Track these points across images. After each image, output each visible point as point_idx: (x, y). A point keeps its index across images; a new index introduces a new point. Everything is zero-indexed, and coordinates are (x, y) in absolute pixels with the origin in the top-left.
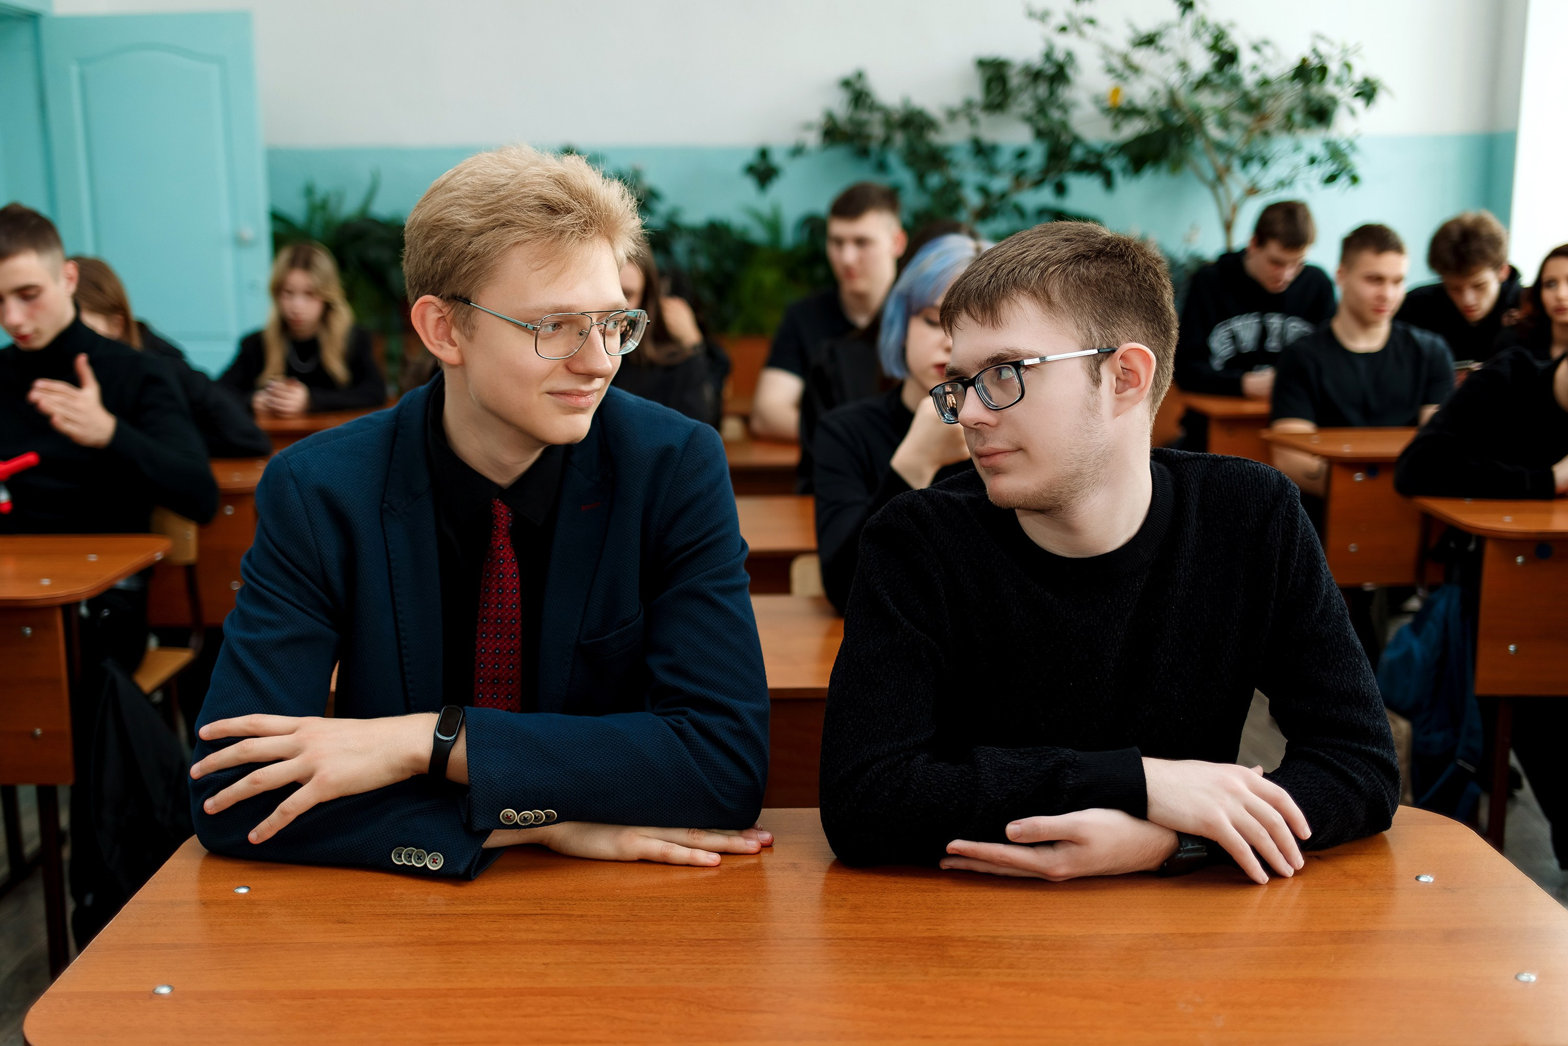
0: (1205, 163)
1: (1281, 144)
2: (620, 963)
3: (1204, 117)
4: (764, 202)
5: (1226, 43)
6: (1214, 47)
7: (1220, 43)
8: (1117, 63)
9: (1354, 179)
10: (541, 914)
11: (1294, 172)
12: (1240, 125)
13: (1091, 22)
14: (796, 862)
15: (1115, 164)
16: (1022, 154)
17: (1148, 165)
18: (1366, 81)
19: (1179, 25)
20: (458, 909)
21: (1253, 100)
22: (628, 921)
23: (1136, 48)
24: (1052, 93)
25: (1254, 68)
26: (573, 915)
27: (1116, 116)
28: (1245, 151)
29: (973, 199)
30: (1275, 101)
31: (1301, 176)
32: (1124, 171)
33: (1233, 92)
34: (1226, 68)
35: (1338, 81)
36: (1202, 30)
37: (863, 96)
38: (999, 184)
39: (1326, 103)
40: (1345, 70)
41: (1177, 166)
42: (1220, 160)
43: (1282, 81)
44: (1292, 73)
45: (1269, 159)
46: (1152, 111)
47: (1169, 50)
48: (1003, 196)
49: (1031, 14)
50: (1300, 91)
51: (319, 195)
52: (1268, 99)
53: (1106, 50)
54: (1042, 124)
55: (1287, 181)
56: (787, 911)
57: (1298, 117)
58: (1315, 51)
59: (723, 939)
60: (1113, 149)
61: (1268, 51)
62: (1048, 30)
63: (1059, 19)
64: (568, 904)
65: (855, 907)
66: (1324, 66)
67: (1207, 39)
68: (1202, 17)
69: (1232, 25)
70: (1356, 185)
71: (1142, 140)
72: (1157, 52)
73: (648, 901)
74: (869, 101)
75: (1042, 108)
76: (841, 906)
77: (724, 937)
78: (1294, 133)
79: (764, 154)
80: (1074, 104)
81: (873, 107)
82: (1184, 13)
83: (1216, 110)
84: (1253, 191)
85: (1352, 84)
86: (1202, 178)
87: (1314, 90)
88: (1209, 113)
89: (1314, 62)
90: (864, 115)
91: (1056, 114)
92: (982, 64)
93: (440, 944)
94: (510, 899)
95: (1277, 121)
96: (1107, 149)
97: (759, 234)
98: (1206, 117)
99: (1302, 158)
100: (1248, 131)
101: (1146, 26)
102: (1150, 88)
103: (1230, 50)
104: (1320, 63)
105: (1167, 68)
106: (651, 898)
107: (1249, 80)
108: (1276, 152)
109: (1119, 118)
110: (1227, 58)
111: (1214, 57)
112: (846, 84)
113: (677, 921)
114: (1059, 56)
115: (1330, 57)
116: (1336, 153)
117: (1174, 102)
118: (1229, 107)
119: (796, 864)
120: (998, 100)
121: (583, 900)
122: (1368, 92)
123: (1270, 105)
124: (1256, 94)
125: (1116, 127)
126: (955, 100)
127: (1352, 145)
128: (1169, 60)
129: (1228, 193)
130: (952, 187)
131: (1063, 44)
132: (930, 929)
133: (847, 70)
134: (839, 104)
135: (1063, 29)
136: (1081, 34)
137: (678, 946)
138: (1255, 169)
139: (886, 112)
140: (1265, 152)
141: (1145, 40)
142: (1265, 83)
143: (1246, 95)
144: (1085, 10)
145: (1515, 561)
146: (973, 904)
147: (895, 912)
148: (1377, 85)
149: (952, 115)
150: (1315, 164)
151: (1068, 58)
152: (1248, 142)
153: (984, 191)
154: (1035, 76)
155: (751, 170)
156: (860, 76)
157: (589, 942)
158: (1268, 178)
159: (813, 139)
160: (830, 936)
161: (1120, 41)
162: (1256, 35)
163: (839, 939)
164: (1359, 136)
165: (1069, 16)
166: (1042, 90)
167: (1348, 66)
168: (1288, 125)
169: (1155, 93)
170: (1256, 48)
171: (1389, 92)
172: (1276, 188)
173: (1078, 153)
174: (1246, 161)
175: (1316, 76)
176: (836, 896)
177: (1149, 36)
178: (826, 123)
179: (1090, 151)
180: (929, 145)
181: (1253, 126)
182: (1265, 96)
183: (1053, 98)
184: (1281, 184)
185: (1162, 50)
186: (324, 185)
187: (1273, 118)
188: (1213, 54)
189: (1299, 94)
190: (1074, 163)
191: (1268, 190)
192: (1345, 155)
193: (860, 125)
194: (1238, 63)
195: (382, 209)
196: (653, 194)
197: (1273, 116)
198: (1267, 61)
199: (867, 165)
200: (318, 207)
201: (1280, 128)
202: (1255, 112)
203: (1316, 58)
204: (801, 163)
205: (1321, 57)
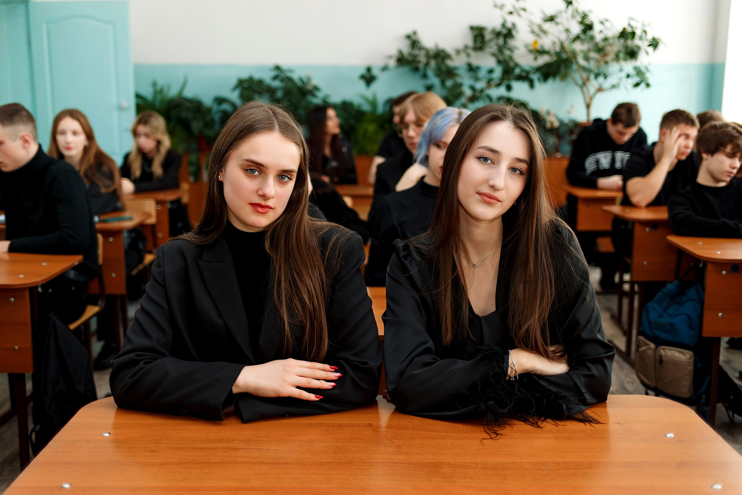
0: (578, 76)
1: (613, 68)
2: (285, 474)
3: (576, 55)
4: (369, 93)
5: (588, 20)
6: (582, 23)
7: (585, 20)
8: (536, 29)
9: (648, 85)
10: (248, 449)
11: (619, 81)
12: (593, 59)
13: (524, 10)
14: (370, 423)
15: (535, 77)
16: (491, 71)
17: (550, 78)
18: (654, 39)
19: (566, 12)
20: (209, 445)
21: (600, 47)
22: (289, 452)
23: (545, 23)
24: (505, 43)
25: (601, 32)
26: (263, 449)
27: (535, 54)
28: (596, 71)
29: (468, 92)
30: (611, 47)
31: (623, 83)
32: (539, 79)
33: (591, 43)
34: (588, 32)
35: (641, 38)
36: (577, 14)
37: (416, 43)
38: (480, 85)
39: (635, 49)
40: (644, 34)
41: (564, 77)
42: (585, 75)
43: (614, 38)
44: (619, 35)
45: (608, 75)
46: (552, 52)
47: (560, 23)
48: (482, 91)
49: (496, 6)
50: (622, 43)
51: (159, 87)
52: (607, 47)
53: (531, 23)
54: (501, 58)
55: (616, 85)
56: (365, 448)
57: (621, 55)
58: (629, 25)
59: (334, 462)
60: (534, 69)
61: (607, 24)
62: (504, 13)
63: (509, 8)
64: (261, 443)
65: (398, 447)
66: (634, 31)
67: (579, 19)
68: (576, 8)
69: (590, 11)
70: (649, 88)
71: (547, 65)
72: (555, 24)
73: (300, 442)
74: (419, 45)
75: (500, 49)
76: (391, 446)
78: (620, 63)
79: (369, 70)
80: (516, 48)
81: (421, 48)
82: (568, 6)
83: (582, 51)
84: (600, 90)
85: (647, 40)
86: (576, 84)
87: (629, 43)
88: (579, 53)
89: (629, 30)
90: (416, 52)
91: (507, 53)
92: (472, 28)
93: (199, 463)
94: (234, 440)
95: (611, 57)
96: (531, 70)
97: (366, 107)
98: (578, 55)
99: (623, 75)
100: (598, 61)
101: (550, 12)
102: (552, 41)
103: (589, 23)
104: (631, 30)
105: (560, 32)
106: (301, 441)
107: (599, 37)
108: (610, 72)
109: (537, 54)
110: (589, 27)
111: (582, 27)
112: (408, 37)
113: (313, 452)
114: (509, 25)
115: (637, 28)
116: (639, 72)
117: (563, 48)
118: (589, 50)
119: (371, 424)
120: (480, 46)
121: (268, 441)
122: (654, 44)
123: (608, 49)
124: (601, 44)
125: (536, 59)
126: (460, 45)
127: (647, 68)
128: (561, 28)
129: (588, 90)
130: (458, 86)
131: (510, 20)
132: (433, 458)
133: (408, 30)
134: (405, 47)
135: (511, 13)
136: (519, 15)
137: (313, 465)
138: (601, 79)
139: (427, 51)
140: (606, 72)
141: (549, 18)
142: (606, 39)
143: (597, 44)
144: (521, 4)
145: (722, 273)
146: (454, 446)
147: (417, 449)
148: (659, 41)
149: (458, 52)
150: (630, 78)
151: (512, 27)
152: (598, 67)
153: (472, 88)
154: (498, 34)
155: (363, 77)
156: (415, 33)
157: (271, 463)
158: (607, 84)
159: (392, 63)
160: (385, 461)
161: (538, 19)
162: (602, 17)
163: (389, 463)
164: (650, 64)
165: (514, 7)
166: (501, 41)
167: (645, 32)
168: (617, 58)
169: (554, 43)
170: (602, 23)
171: (665, 44)
172: (611, 88)
173: (517, 71)
174: (597, 76)
175: (630, 36)
176: (389, 440)
177: (551, 16)
178: (399, 55)
179: (523, 70)
180: (447, 66)
181: (600, 59)
182: (606, 45)
183: (506, 45)
184: (613, 87)
185: (557, 24)
186: (161, 82)
187: (610, 55)
188: (581, 25)
189: (622, 44)
190: (515, 76)
191: (607, 89)
192: (644, 74)
193: (415, 56)
194: (593, 30)
195: (189, 93)
196: (316, 88)
197: (610, 54)
198: (607, 29)
199: (418, 75)
200: (158, 92)
201: (613, 60)
202: (601, 52)
203: (630, 28)
204: (386, 74)
205: (632, 27)
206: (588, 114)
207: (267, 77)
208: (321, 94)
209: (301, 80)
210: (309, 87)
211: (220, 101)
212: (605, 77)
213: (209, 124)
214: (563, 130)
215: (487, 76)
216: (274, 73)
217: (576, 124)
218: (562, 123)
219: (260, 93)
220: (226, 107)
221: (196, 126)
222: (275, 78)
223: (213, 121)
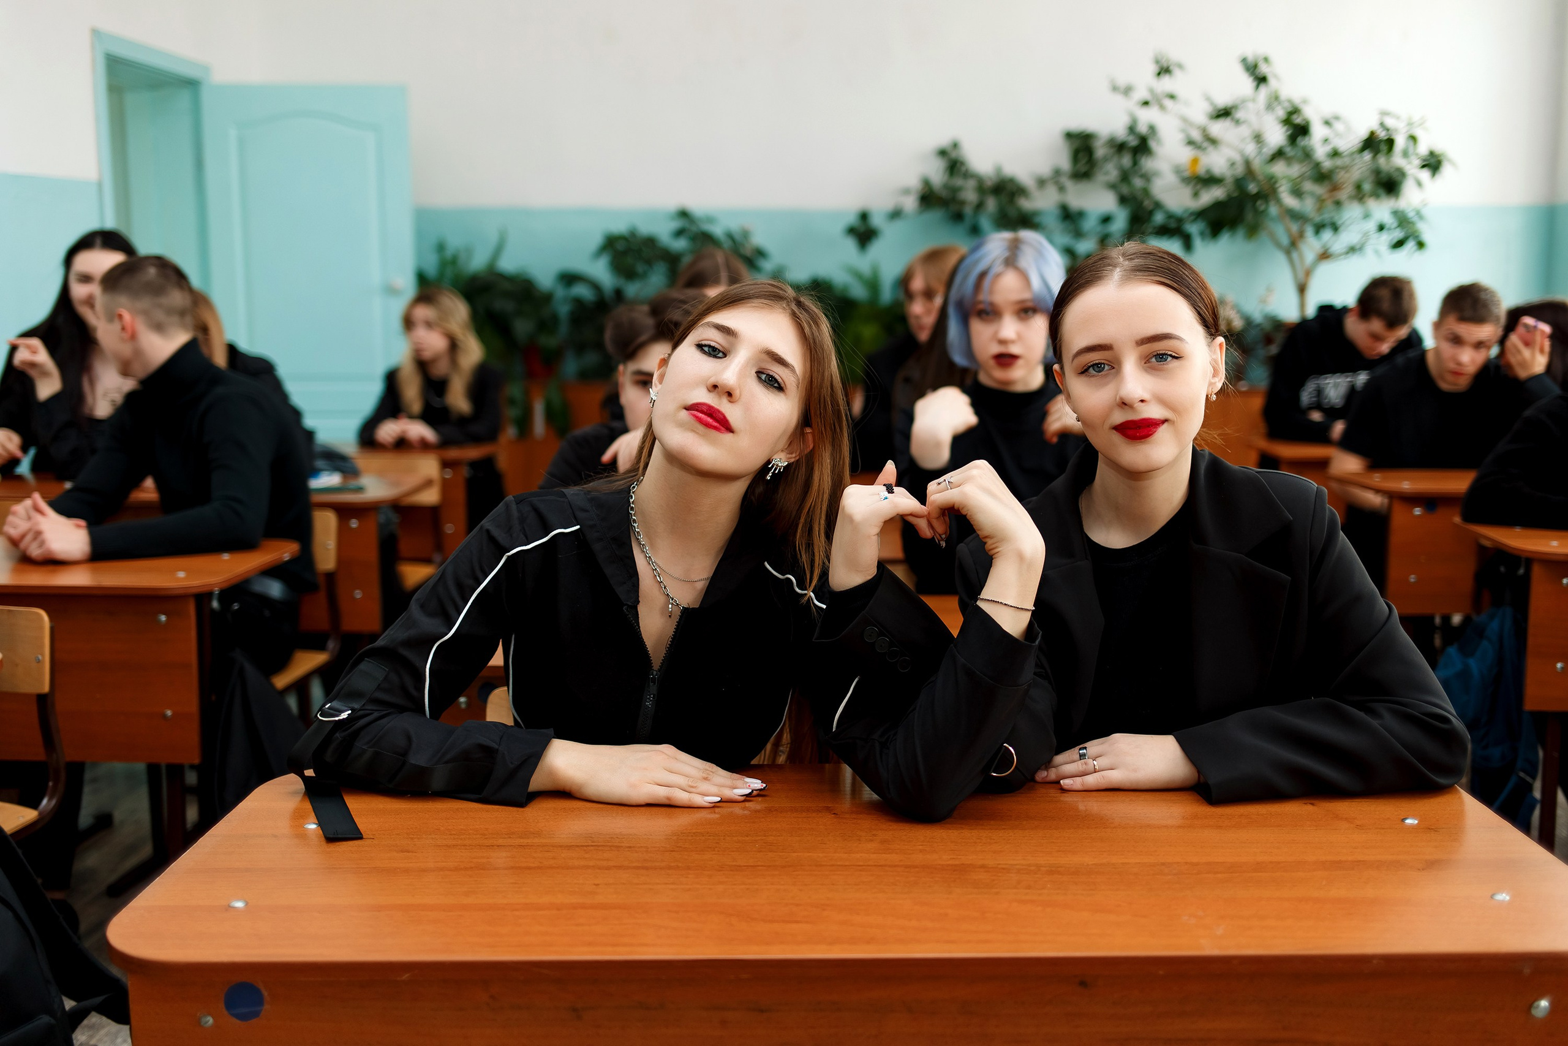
0: (1279, 229)
1: (1352, 212)
3: (1277, 185)
4: (863, 262)
5: (1300, 117)
6: (1287, 121)
7: (1294, 117)
8: (1197, 135)
9: (1421, 245)
11: (1364, 238)
12: (1312, 194)
13: (1172, 97)
15: (1194, 229)
16: (1106, 220)
17: (1225, 230)
18: (1432, 154)
19: (1254, 100)
21: (1324, 171)
23: (1214, 121)
24: (1135, 163)
25: (1326, 140)
27: (1196, 184)
28: (1318, 219)
30: (1346, 170)
31: (1371, 241)
32: (1202, 234)
33: (1306, 163)
34: (1299, 139)
35: (1405, 154)
36: (1275, 105)
37: (958, 165)
38: (1085, 247)
39: (1394, 174)
40: (1411, 143)
41: (1253, 231)
42: (1294, 227)
43: (1352, 154)
44: (1360, 145)
45: (1340, 226)
46: (1229, 180)
47: (1244, 122)
49: (1115, 89)
50: (1370, 161)
51: (449, 253)
52: (1340, 170)
53: (1186, 124)
54: (1125, 190)
55: (1358, 247)
57: (1367, 187)
58: (1382, 124)
59: (761, 866)
60: (1192, 214)
61: (1339, 126)
62: (1131, 104)
63: (1141, 94)
66: (1391, 138)
67: (1281, 113)
68: (1276, 92)
69: (1305, 101)
70: (1422, 250)
71: (1218, 205)
72: (1233, 124)
74: (963, 169)
75: (1125, 177)
77: (763, 864)
78: (1364, 202)
79: (864, 216)
80: (1156, 174)
81: (968, 175)
82: (1257, 87)
83: (1289, 179)
84: (1325, 255)
85: (1417, 154)
86: (1278, 245)
87: (1382, 160)
88: (1284, 182)
89: (1382, 135)
90: (958, 182)
91: (1138, 183)
92: (1070, 136)
95: (1348, 191)
96: (1185, 215)
97: (858, 292)
98: (1280, 186)
99: (1371, 225)
100: (1320, 200)
101: (1222, 101)
102: (1229, 160)
103: (1303, 123)
104: (1387, 135)
105: (1243, 140)
107: (1320, 152)
108: (1347, 219)
109: (1199, 187)
110: (1298, 130)
111: (1287, 131)
112: (943, 153)
114: (1142, 129)
115: (1396, 130)
116: (1402, 220)
117: (1249, 172)
118: (1302, 177)
120: (1083, 169)
122: (1433, 163)
123: (1341, 176)
124: (1327, 164)
125: (1196, 195)
126: (1044, 169)
127: (1418, 214)
128: (1245, 131)
129: (1301, 257)
131: (1146, 117)
133: (943, 140)
134: (935, 172)
135: (1146, 103)
136: (1162, 107)
138: (1327, 235)
139: (979, 180)
140: (1336, 218)
141: (1222, 112)
142: (1335, 154)
143: (1317, 165)
144: (1166, 84)
145: (1561, 582)
148: (1442, 157)
149: (1041, 183)
150: (1384, 231)
151: (1150, 131)
152: (1321, 210)
154: (1120, 147)
155: (852, 231)
156: (955, 145)
158: (1339, 243)
159: (910, 203)
161: (1199, 113)
162: (1328, 111)
164: (1425, 205)
165: (1151, 91)
166: (1126, 160)
167: (1414, 139)
168: (1359, 195)
169: (1233, 164)
170: (1327, 123)
171: (1453, 163)
172: (1347, 253)
173: (1159, 218)
174: (1319, 228)
175: (1384, 147)
177: (1226, 108)
178: (923, 189)
179: (1170, 216)
180: (1020, 210)
181: (1325, 197)
182: (1337, 168)
183: (1136, 167)
184: (1352, 250)
185: (1237, 122)
186: (455, 242)
187: (1344, 188)
188: (1285, 128)
189: (1368, 165)
190: (1155, 228)
191: (1340, 255)
192: (1413, 223)
193: (954, 191)
194: (1310, 136)
195: (508, 264)
196: (760, 253)
197: (1344, 186)
198: (1337, 135)
199: (961, 230)
200: (449, 262)
201: (1352, 198)
202: (1326, 183)
203: (1382, 131)
204: (898, 226)
205: (1388, 130)
206: (1302, 305)
207: (663, 231)
208: (768, 266)
209: (730, 236)
210: (748, 252)
211: (569, 278)
212: (1335, 228)
213: (548, 324)
214: (1252, 335)
215: (1099, 229)
216: (676, 225)
217: (1277, 325)
218: (1249, 322)
219: (649, 263)
220: (582, 291)
221: (522, 327)
222: (679, 233)
223: (555, 318)
